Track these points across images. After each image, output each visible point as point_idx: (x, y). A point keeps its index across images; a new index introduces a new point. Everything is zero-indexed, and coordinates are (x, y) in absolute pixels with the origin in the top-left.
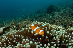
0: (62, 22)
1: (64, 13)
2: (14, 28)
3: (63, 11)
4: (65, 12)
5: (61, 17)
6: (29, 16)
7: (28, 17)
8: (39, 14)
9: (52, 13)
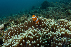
0: (56, 17)
1: (57, 8)
3: (57, 7)
4: (59, 8)
5: (55, 12)
6: (25, 12)
8: (34, 10)
9: (46, 9)
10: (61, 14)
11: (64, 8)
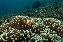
1: (48, 8)
2: (5, 22)
3: (48, 6)
4: (49, 7)
7: (18, 12)
8: (27, 9)
9: (38, 8)
10: (51, 13)
11: (54, 7)
